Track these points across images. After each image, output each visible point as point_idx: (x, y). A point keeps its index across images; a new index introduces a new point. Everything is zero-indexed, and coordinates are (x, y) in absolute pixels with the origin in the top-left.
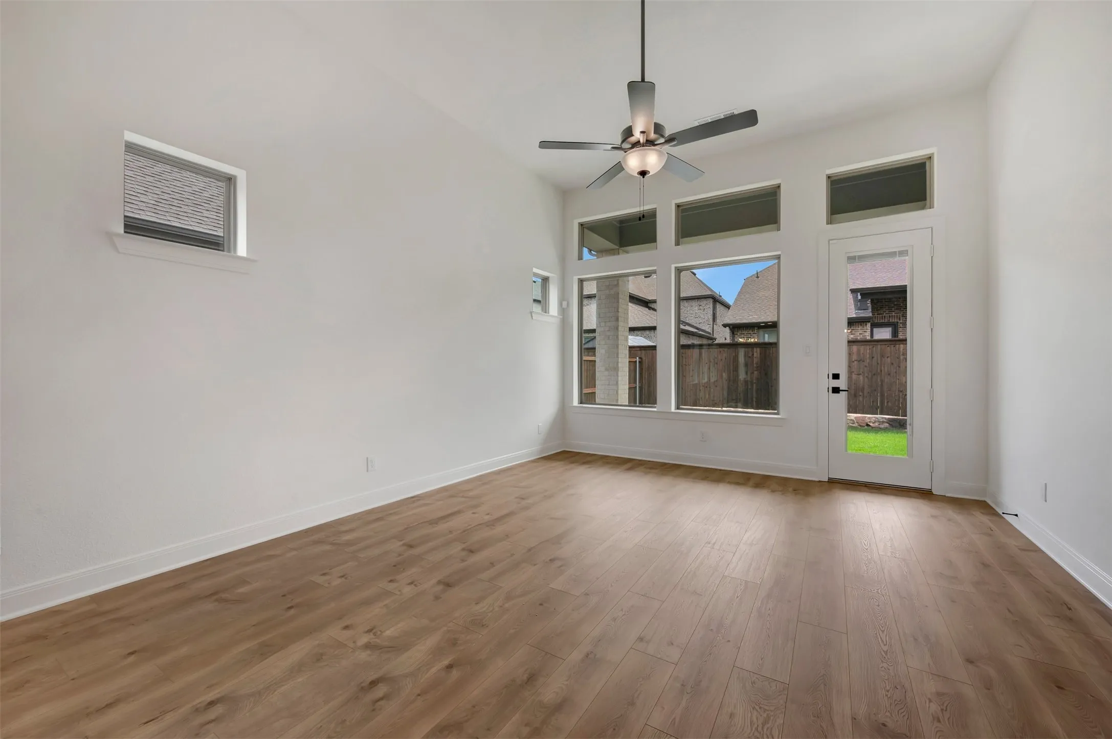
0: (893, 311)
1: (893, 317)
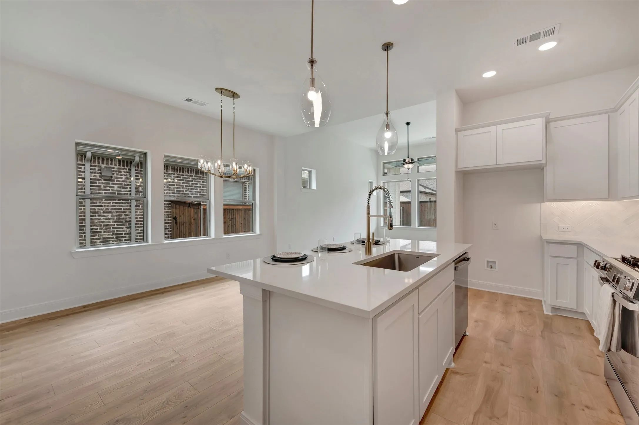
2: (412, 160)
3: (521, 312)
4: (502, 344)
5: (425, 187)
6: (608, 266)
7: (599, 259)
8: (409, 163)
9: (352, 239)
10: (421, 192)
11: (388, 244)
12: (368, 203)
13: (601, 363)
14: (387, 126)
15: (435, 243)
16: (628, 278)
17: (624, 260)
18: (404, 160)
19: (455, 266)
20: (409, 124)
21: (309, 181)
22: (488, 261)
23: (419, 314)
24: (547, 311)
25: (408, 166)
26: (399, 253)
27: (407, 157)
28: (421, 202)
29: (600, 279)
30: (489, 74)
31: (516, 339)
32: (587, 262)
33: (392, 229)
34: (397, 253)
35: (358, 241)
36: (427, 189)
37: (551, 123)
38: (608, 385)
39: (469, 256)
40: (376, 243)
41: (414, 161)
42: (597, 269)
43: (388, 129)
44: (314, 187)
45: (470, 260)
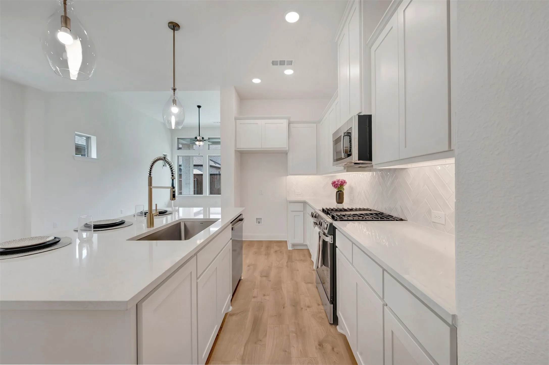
2: (203, 138)
3: (276, 251)
4: (264, 278)
5: (215, 162)
6: (317, 215)
7: (313, 212)
8: (200, 141)
9: (133, 212)
10: (211, 166)
11: (177, 213)
12: (150, 174)
13: (315, 275)
14: (174, 102)
15: (220, 208)
16: (325, 222)
17: (323, 210)
18: (196, 138)
19: (233, 226)
20: (200, 107)
21: (86, 148)
22: (256, 218)
23: (197, 279)
24: (290, 248)
25: (199, 144)
26: (184, 222)
27: (199, 135)
28: (211, 175)
29: (314, 223)
30: (256, 81)
31: (273, 273)
32: (308, 213)
33: (175, 199)
34: (183, 222)
35: (141, 213)
36: (217, 164)
37: (291, 124)
38: (317, 288)
39: (243, 217)
40: (159, 214)
41: (205, 139)
42: (313, 218)
43: (174, 105)
44: (94, 155)
45: (243, 221)
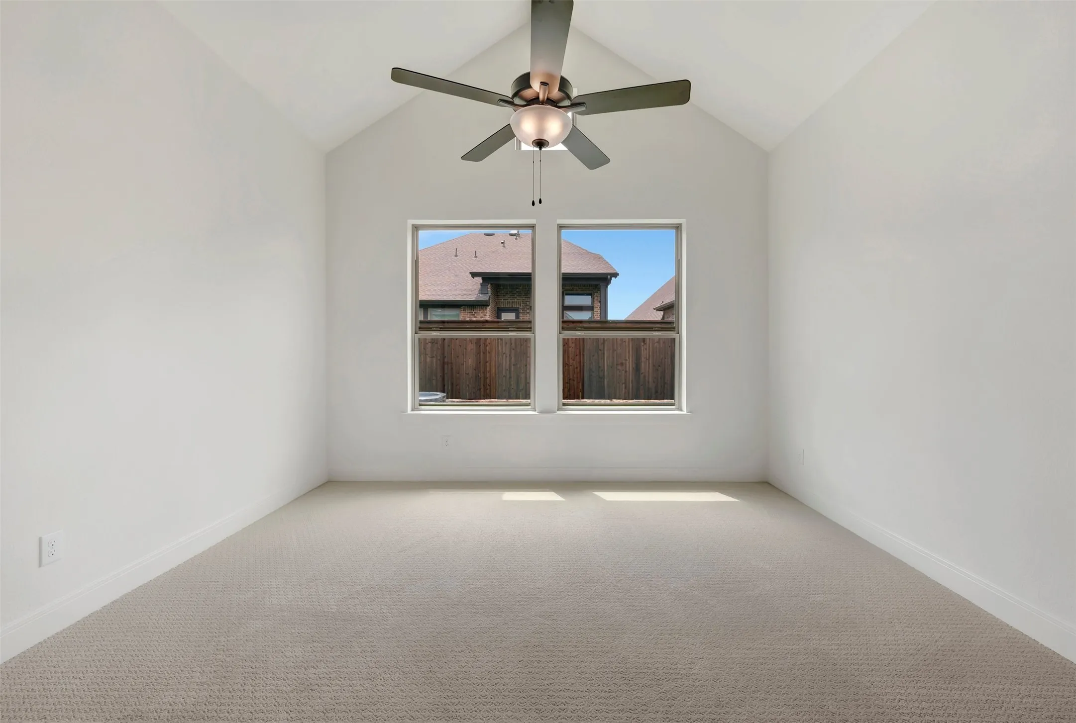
0: (516, 298)
1: (516, 302)
